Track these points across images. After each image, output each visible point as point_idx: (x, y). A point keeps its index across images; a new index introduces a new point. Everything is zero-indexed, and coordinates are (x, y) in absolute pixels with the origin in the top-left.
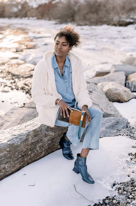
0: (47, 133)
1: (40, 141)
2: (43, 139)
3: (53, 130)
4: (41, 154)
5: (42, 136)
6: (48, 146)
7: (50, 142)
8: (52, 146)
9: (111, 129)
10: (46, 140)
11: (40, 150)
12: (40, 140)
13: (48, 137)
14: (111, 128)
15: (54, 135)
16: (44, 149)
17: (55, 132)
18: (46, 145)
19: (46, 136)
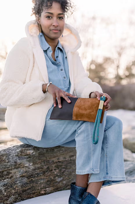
0: (19, 161)
1: (7, 175)
2: (13, 171)
3: (29, 157)
4: (7, 200)
5: (9, 164)
6: (22, 188)
7: (25, 180)
8: (30, 189)
9: (128, 176)
10: (18, 175)
11: (5, 191)
12: (5, 173)
13: (22, 170)
14: (128, 174)
15: (32, 167)
16: (13, 191)
17: (34, 164)
18: (19, 184)
19: (17, 166)
